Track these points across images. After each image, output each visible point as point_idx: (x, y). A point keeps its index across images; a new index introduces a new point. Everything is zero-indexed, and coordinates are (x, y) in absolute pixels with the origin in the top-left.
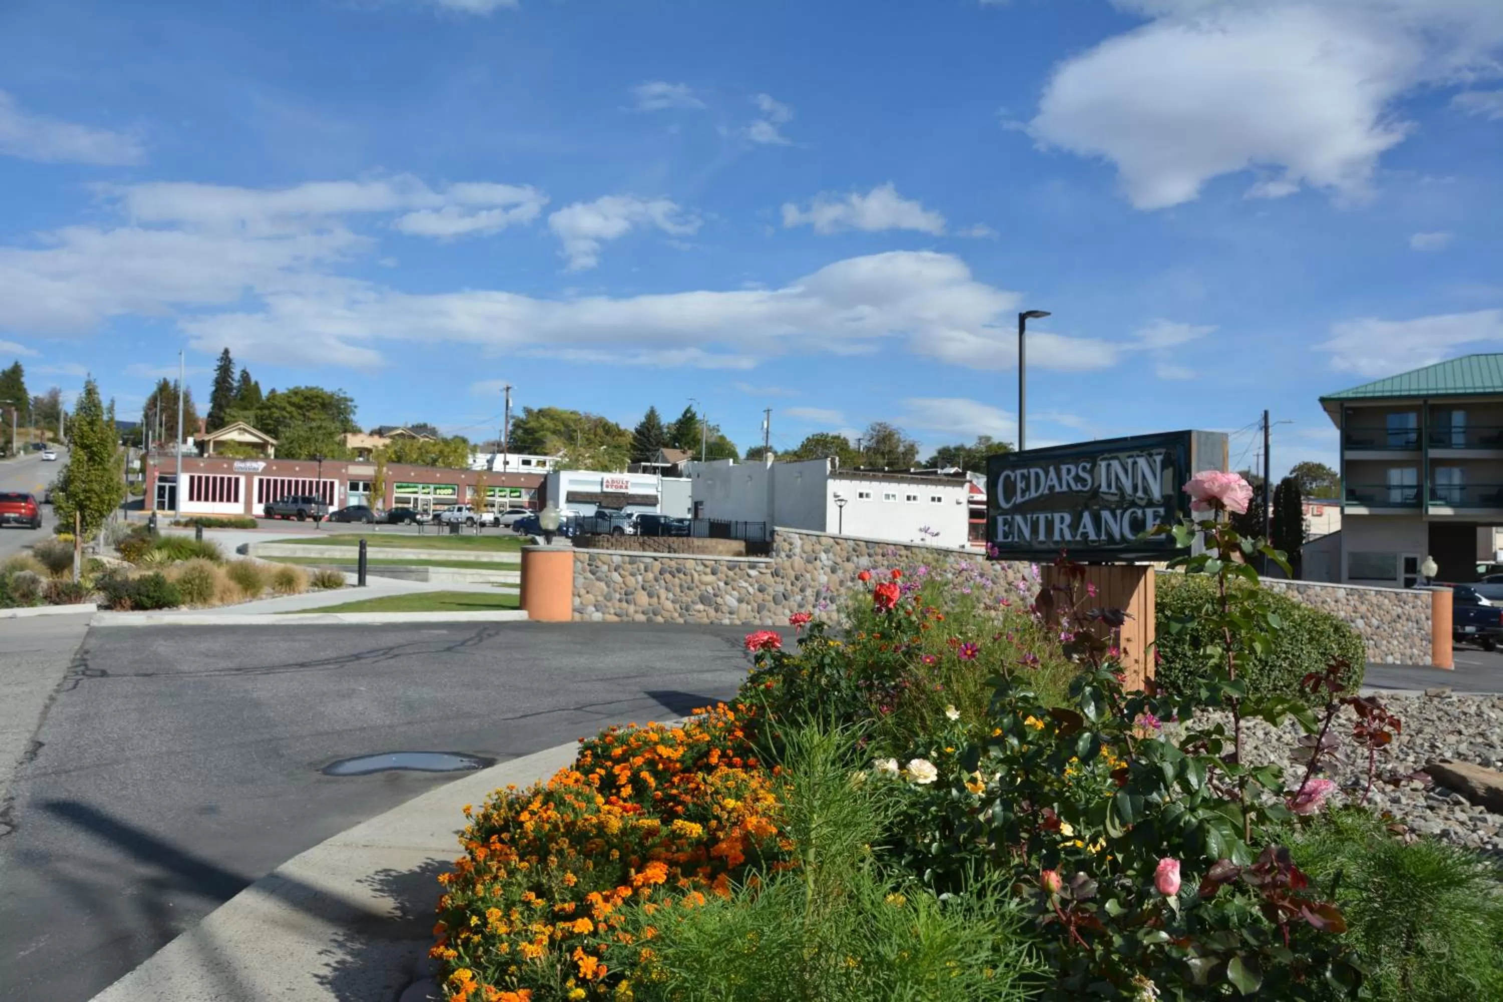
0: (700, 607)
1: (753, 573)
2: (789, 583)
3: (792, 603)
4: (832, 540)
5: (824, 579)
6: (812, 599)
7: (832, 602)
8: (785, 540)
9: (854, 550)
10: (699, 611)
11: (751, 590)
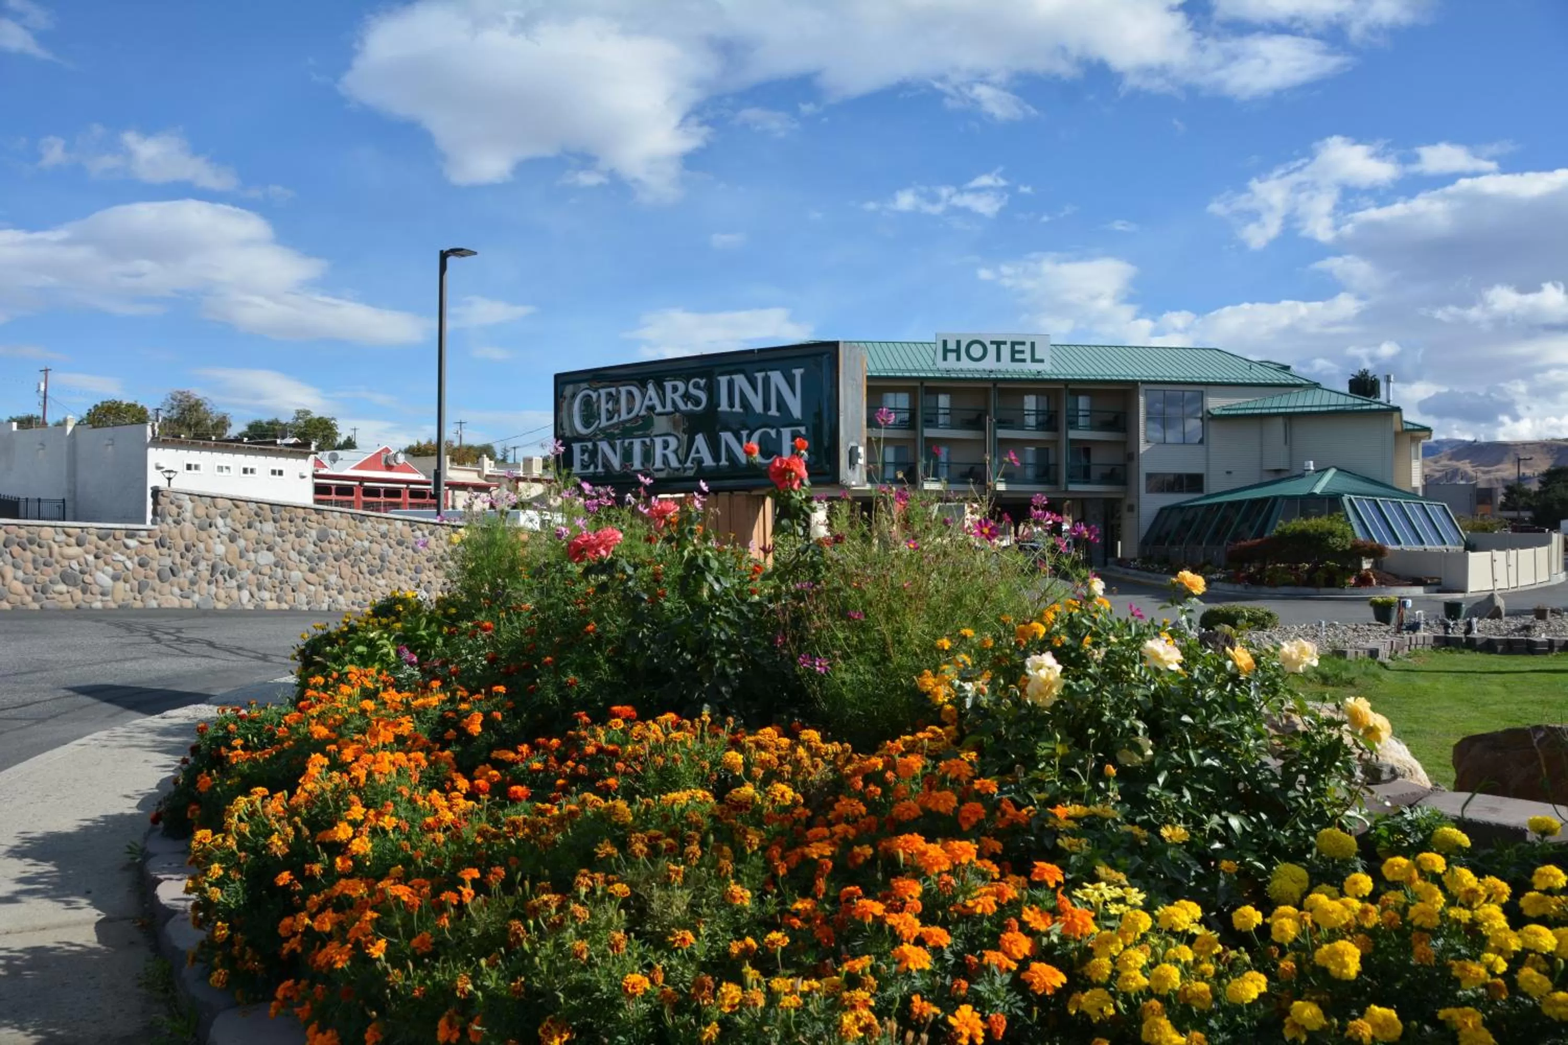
0: (62, 587)
1: (132, 543)
2: (178, 555)
3: (182, 580)
4: (230, 502)
5: (220, 549)
6: (206, 574)
7: (231, 578)
8: (172, 503)
9: (257, 514)
10: (61, 594)
11: (129, 564)
